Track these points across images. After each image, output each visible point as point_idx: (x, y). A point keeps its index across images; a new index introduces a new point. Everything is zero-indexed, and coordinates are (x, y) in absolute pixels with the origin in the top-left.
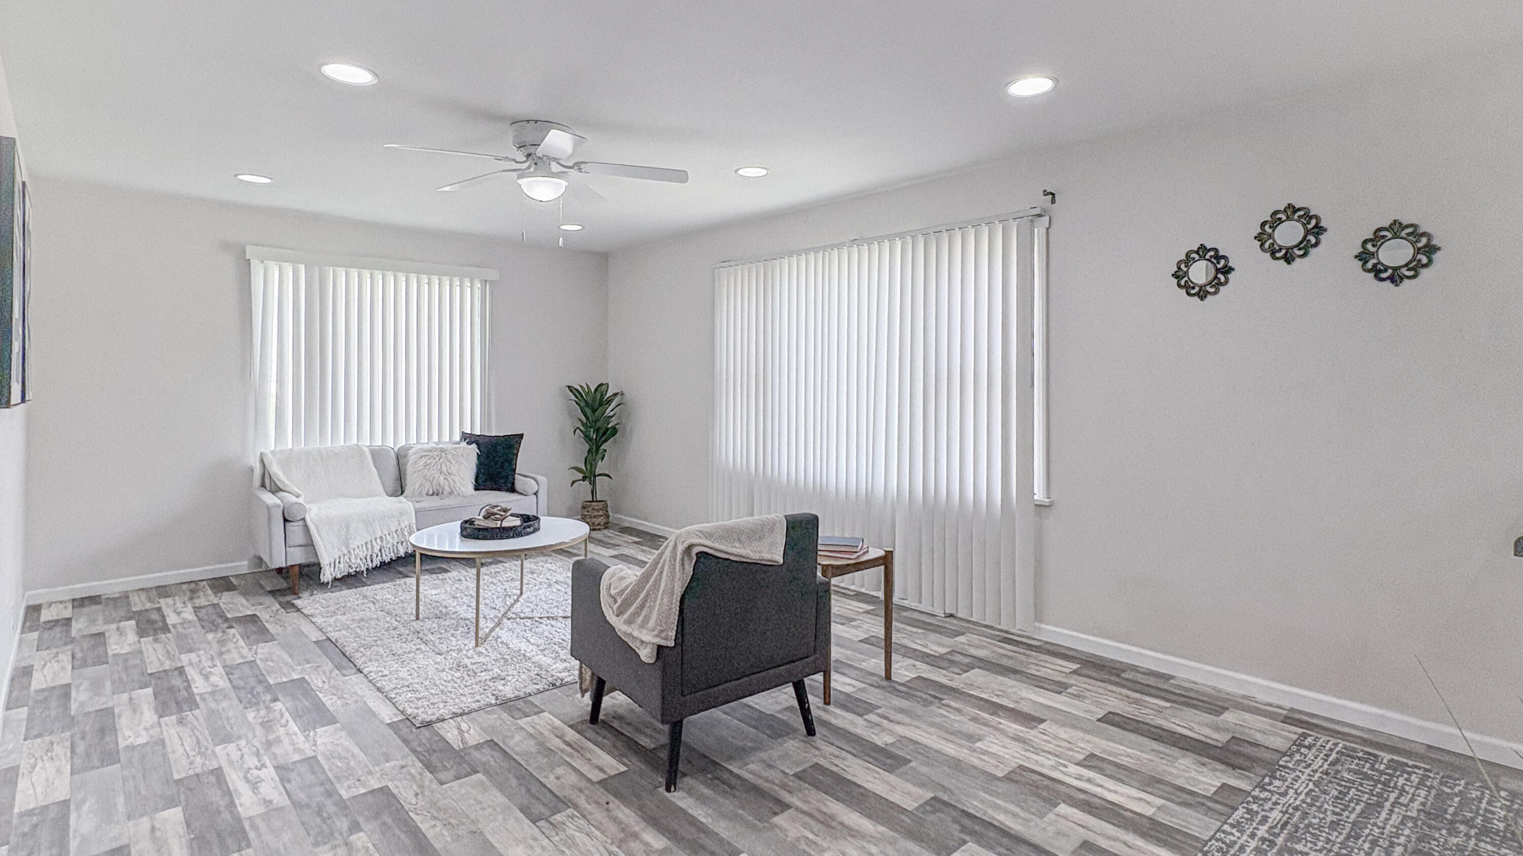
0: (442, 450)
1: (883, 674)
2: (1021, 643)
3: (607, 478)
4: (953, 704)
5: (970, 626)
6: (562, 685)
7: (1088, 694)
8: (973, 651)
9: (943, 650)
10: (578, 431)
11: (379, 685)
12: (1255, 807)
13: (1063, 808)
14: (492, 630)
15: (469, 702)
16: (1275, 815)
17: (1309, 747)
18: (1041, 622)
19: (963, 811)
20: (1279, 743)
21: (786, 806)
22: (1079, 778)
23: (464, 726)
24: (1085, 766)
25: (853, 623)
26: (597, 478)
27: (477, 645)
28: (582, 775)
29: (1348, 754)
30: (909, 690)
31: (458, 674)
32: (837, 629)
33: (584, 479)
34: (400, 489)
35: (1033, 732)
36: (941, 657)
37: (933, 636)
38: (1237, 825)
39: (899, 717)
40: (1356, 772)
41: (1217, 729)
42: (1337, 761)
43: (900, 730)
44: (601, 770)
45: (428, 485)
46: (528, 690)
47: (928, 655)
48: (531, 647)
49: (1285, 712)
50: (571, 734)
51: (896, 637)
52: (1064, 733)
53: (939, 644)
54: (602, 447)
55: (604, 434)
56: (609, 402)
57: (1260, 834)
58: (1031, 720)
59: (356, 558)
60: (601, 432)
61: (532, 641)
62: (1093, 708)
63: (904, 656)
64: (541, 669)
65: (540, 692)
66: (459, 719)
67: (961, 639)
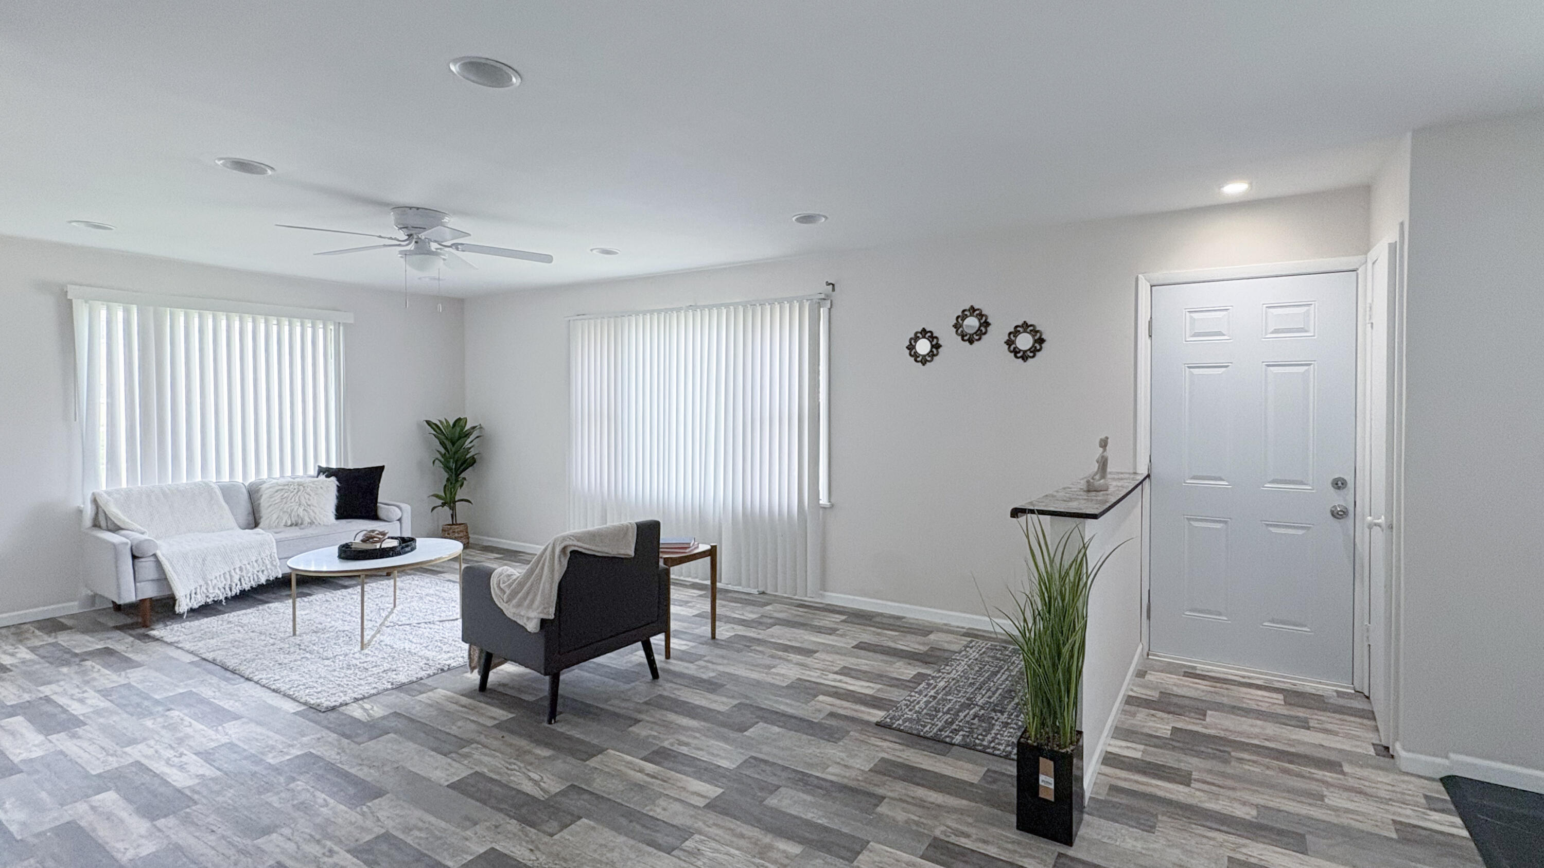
0: (299, 484)
1: (710, 635)
2: (811, 606)
3: (467, 503)
4: (758, 648)
5: (776, 600)
6: (449, 669)
7: (848, 633)
8: (776, 615)
9: (753, 616)
10: (437, 461)
11: (273, 687)
12: (931, 681)
13: (821, 698)
14: (374, 636)
15: (366, 690)
16: (942, 684)
17: (971, 648)
18: (825, 591)
19: (757, 707)
20: (955, 648)
21: (637, 721)
22: (835, 680)
23: (367, 706)
24: (841, 674)
25: (690, 604)
26: (457, 503)
27: (362, 648)
28: (479, 723)
29: (993, 648)
30: (729, 644)
31: (349, 672)
32: (673, 609)
33: (443, 505)
34: (255, 522)
35: (810, 659)
36: (753, 621)
37: (749, 608)
38: (920, 693)
39: (720, 661)
40: (992, 657)
41: (924, 644)
42: (984, 653)
43: (721, 668)
44: (495, 719)
45: (285, 518)
46: (419, 676)
47: (744, 620)
48: (415, 646)
49: (965, 630)
50: (464, 700)
51: (719, 611)
52: (829, 657)
53: (752, 612)
54: (462, 475)
55: (462, 465)
56: (467, 435)
57: (930, 694)
58: (809, 652)
59: (214, 588)
60: (459, 463)
61: (414, 640)
62: (850, 641)
63: (725, 623)
64: (428, 660)
65: (429, 676)
66: (360, 702)
67: (769, 608)
